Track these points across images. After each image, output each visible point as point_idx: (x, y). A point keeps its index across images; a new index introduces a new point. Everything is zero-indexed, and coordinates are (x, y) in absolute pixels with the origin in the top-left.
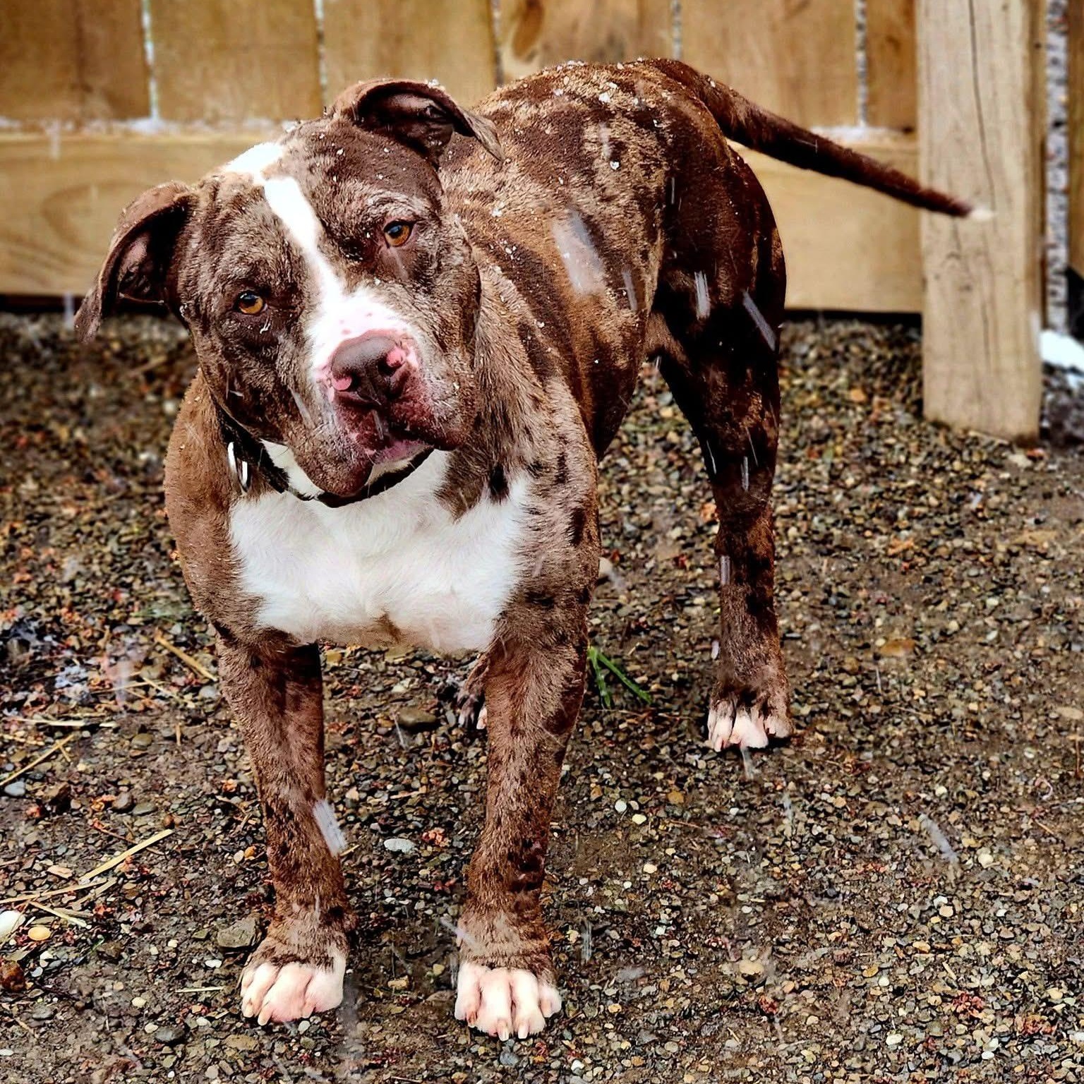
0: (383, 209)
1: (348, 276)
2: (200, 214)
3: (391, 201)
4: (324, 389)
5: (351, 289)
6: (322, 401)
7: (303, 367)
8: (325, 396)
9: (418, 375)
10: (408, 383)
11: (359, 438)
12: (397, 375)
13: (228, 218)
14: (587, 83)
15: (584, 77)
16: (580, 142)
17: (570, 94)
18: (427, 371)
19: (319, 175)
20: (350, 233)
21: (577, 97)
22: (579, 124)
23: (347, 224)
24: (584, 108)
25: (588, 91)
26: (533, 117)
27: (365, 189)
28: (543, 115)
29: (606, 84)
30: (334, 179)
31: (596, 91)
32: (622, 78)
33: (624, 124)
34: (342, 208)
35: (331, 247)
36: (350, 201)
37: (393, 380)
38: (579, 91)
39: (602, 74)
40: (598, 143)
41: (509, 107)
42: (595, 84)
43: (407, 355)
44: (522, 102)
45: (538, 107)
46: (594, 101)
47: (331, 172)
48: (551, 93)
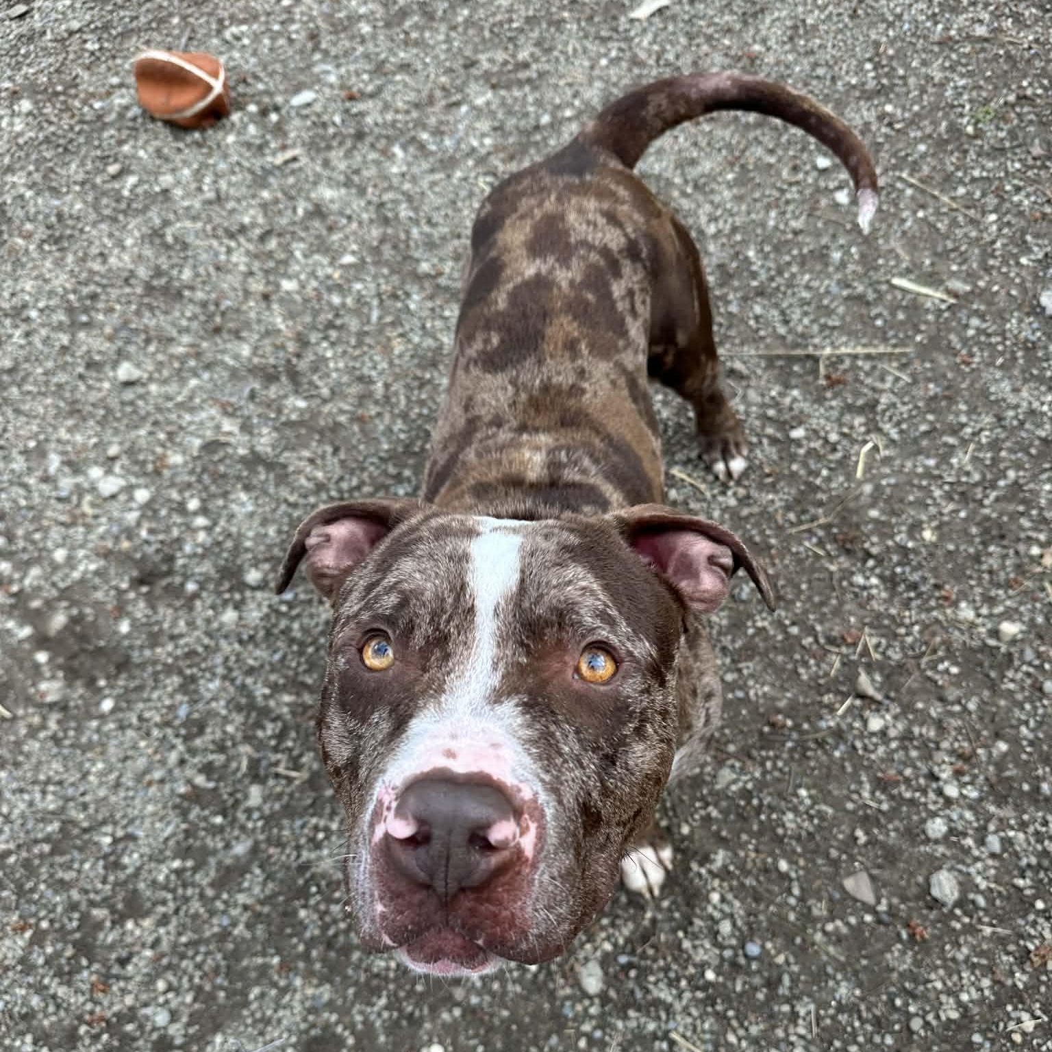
1: (505, 676)
5: (498, 696)
14: (588, 223)
15: (581, 211)
16: (613, 304)
17: (584, 243)
18: (542, 866)
19: (551, 545)
20: (540, 610)
21: (590, 247)
22: (607, 286)
23: (546, 599)
24: (602, 263)
25: (596, 238)
26: (572, 283)
27: (595, 586)
28: (578, 279)
29: (601, 221)
30: (567, 555)
31: (600, 235)
32: (605, 206)
33: (627, 267)
34: (554, 582)
35: (510, 619)
36: (570, 582)
37: (483, 866)
38: (590, 238)
39: (591, 204)
40: (623, 298)
41: (544, 269)
42: (595, 225)
43: (522, 834)
44: (551, 260)
45: (568, 268)
46: (605, 252)
47: (566, 548)
48: (568, 244)
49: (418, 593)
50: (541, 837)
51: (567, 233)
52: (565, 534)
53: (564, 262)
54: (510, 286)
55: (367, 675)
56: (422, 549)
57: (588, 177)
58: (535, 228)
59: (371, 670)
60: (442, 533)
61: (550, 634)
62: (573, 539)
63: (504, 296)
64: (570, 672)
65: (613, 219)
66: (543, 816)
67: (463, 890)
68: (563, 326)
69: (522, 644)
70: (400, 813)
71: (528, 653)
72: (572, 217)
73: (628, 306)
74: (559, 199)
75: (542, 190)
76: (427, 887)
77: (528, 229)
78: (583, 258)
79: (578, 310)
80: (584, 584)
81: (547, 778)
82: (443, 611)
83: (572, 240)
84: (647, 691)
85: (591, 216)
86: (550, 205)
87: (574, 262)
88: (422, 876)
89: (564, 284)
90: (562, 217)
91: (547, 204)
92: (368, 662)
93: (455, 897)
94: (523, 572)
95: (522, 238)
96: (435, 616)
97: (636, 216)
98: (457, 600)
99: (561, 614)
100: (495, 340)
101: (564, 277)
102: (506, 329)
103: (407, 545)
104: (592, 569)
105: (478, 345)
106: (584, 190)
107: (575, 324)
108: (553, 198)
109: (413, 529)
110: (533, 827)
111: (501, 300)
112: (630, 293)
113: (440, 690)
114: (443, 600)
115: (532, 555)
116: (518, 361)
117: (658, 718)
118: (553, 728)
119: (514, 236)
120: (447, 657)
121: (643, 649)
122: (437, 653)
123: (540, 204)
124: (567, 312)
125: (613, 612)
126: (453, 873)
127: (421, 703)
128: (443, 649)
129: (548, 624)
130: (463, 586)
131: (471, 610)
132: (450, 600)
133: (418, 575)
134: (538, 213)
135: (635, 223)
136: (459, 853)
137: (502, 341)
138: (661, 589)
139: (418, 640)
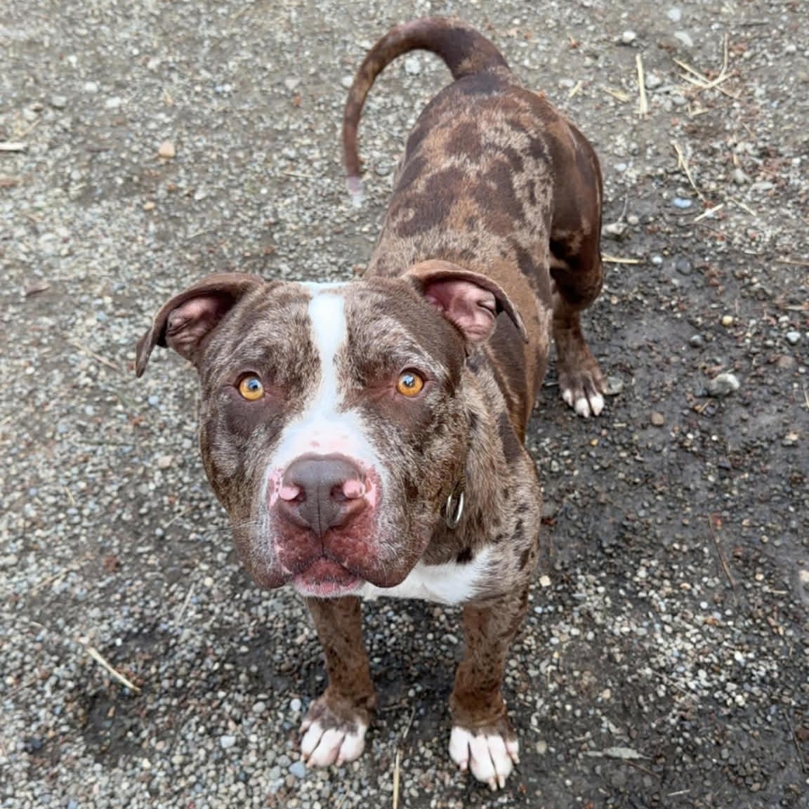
0: (409, 354)
1: (347, 396)
2: (249, 299)
3: (418, 352)
4: (271, 489)
5: (344, 408)
6: (264, 501)
7: (266, 460)
8: (268, 497)
9: (371, 515)
10: (358, 520)
11: (281, 554)
12: (349, 508)
13: (269, 306)
14: (496, 130)
15: (490, 121)
16: (512, 192)
17: (492, 145)
18: (383, 513)
19: (366, 304)
20: (370, 356)
21: (497, 148)
22: (509, 176)
23: (372, 347)
24: (506, 160)
25: (501, 141)
26: (479, 174)
27: (403, 330)
28: (484, 172)
29: (507, 128)
30: (379, 311)
31: (505, 139)
32: (510, 116)
33: (529, 163)
34: (375, 334)
35: (347, 362)
36: (385, 332)
37: (342, 512)
38: (497, 141)
39: (499, 115)
40: (522, 188)
41: (457, 163)
42: (502, 131)
43: (367, 491)
44: (463, 156)
45: (478, 163)
46: (509, 151)
47: (378, 305)
48: (479, 145)
49: (278, 347)
50: (379, 493)
51: (478, 137)
52: (375, 295)
53: (475, 158)
54: (429, 175)
55: (248, 404)
56: (273, 313)
57: (495, 94)
58: (452, 135)
59: (247, 400)
60: (284, 300)
61: (380, 371)
62: (381, 298)
63: (423, 182)
64: (393, 391)
65: (516, 125)
66: (380, 480)
67: (332, 528)
68: (467, 206)
69: (359, 379)
70: (286, 484)
71: (364, 384)
72: (483, 125)
73: (527, 194)
74: (473, 111)
75: (458, 106)
76: (309, 529)
77: (447, 135)
78: (490, 156)
79: (481, 194)
80: (393, 330)
81: (383, 457)
82: (296, 360)
83: (483, 142)
84: (443, 401)
85: (498, 125)
86: (465, 117)
87: (483, 159)
88: (304, 522)
89: (472, 175)
90: (475, 126)
91: (463, 115)
92: (244, 394)
93: (327, 532)
94: (349, 329)
95: (442, 141)
96: (291, 364)
97: (536, 121)
98: (306, 352)
99: (385, 357)
100: (411, 214)
101: (472, 169)
102: (420, 206)
103: (260, 311)
104: (398, 317)
105: (399, 219)
106: (493, 104)
107: (477, 205)
108: (468, 110)
109: (261, 299)
110: (374, 486)
111: (420, 186)
112: (531, 184)
113: (301, 409)
114: (297, 353)
115: (354, 314)
116: (425, 230)
117: (451, 420)
118: (383, 427)
119: (436, 140)
120: (301, 390)
121: (440, 370)
122: (294, 388)
123: (457, 117)
124: (471, 196)
125: (418, 346)
126: (324, 517)
127: (288, 418)
128: (298, 386)
129: (377, 364)
130: (309, 343)
131: (317, 360)
132: (301, 353)
133: (275, 334)
134: (455, 123)
135: (535, 126)
136: (326, 504)
137: (416, 214)
138: (449, 328)
139: (280, 379)
